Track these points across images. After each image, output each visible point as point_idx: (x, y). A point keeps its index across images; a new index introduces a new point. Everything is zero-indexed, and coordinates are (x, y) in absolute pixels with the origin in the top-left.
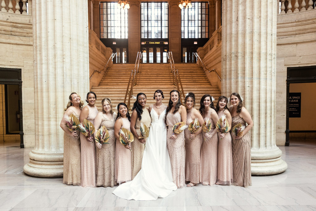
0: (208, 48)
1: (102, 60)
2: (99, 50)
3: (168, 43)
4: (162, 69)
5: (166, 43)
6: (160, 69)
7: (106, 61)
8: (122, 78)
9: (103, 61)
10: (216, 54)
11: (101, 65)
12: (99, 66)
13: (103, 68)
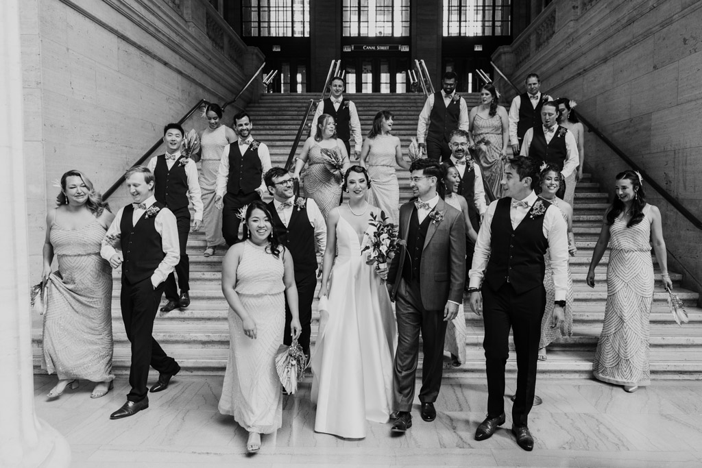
0: (529, 45)
1: (232, 77)
2: (222, 48)
3: (410, 49)
4: (396, 105)
5: (405, 49)
6: (391, 105)
7: (243, 80)
8: (287, 127)
9: (235, 80)
10: (569, 51)
11: (228, 89)
12: (221, 91)
13: (230, 97)
